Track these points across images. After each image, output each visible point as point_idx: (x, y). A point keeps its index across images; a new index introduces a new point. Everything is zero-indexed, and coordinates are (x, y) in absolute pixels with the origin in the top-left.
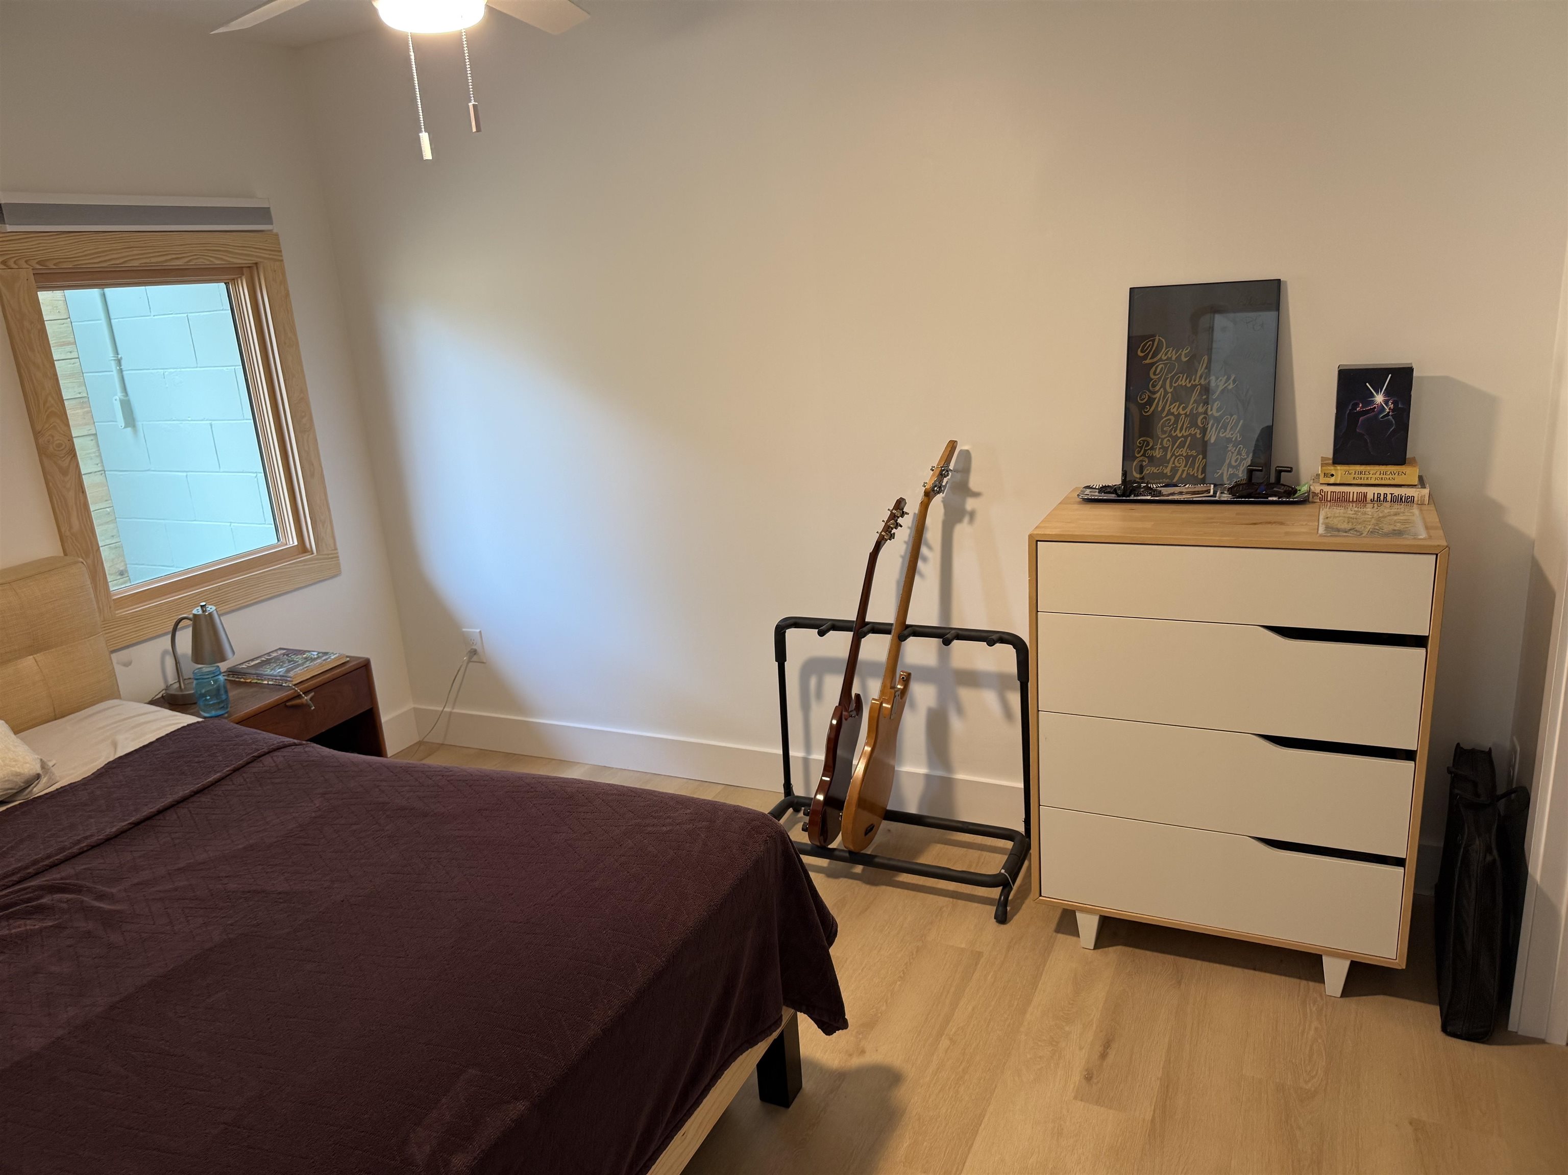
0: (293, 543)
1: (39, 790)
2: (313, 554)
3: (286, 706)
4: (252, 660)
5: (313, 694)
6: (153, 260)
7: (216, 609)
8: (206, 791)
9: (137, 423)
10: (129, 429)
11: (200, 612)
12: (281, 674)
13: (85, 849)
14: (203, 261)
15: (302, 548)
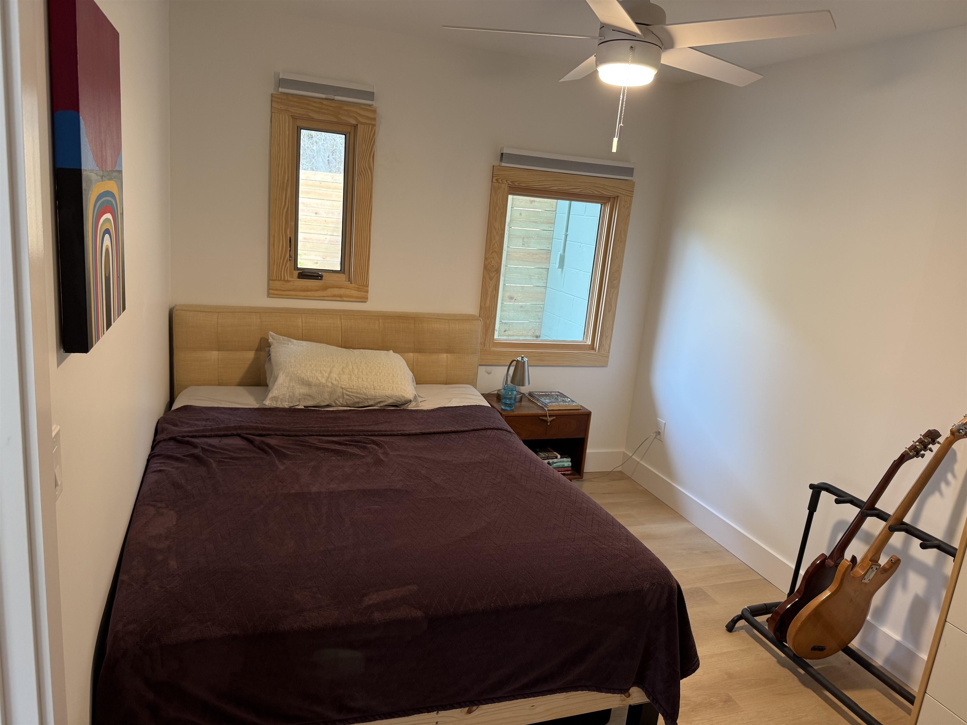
0: (589, 343)
1: (411, 407)
2: (596, 351)
3: (539, 418)
4: (542, 392)
5: (555, 418)
6: (564, 188)
7: (527, 361)
8: (457, 433)
9: (564, 267)
10: (560, 269)
11: (520, 360)
12: (546, 402)
13: (399, 434)
14: (589, 191)
15: (592, 347)
